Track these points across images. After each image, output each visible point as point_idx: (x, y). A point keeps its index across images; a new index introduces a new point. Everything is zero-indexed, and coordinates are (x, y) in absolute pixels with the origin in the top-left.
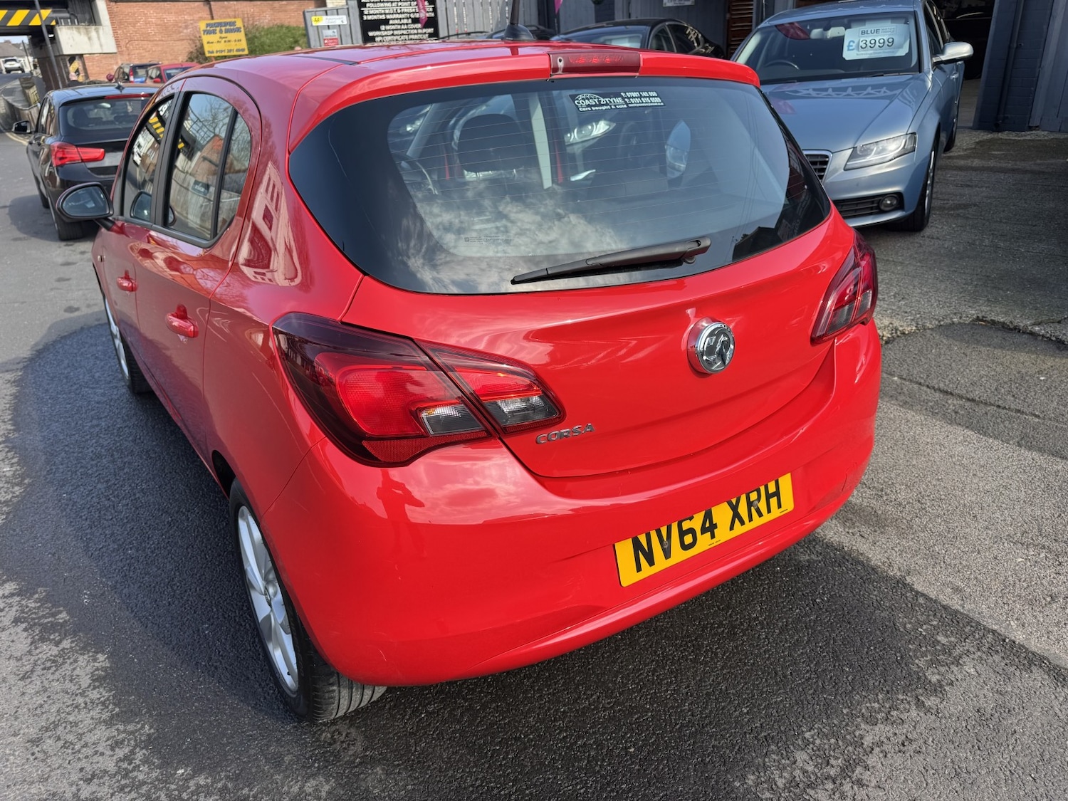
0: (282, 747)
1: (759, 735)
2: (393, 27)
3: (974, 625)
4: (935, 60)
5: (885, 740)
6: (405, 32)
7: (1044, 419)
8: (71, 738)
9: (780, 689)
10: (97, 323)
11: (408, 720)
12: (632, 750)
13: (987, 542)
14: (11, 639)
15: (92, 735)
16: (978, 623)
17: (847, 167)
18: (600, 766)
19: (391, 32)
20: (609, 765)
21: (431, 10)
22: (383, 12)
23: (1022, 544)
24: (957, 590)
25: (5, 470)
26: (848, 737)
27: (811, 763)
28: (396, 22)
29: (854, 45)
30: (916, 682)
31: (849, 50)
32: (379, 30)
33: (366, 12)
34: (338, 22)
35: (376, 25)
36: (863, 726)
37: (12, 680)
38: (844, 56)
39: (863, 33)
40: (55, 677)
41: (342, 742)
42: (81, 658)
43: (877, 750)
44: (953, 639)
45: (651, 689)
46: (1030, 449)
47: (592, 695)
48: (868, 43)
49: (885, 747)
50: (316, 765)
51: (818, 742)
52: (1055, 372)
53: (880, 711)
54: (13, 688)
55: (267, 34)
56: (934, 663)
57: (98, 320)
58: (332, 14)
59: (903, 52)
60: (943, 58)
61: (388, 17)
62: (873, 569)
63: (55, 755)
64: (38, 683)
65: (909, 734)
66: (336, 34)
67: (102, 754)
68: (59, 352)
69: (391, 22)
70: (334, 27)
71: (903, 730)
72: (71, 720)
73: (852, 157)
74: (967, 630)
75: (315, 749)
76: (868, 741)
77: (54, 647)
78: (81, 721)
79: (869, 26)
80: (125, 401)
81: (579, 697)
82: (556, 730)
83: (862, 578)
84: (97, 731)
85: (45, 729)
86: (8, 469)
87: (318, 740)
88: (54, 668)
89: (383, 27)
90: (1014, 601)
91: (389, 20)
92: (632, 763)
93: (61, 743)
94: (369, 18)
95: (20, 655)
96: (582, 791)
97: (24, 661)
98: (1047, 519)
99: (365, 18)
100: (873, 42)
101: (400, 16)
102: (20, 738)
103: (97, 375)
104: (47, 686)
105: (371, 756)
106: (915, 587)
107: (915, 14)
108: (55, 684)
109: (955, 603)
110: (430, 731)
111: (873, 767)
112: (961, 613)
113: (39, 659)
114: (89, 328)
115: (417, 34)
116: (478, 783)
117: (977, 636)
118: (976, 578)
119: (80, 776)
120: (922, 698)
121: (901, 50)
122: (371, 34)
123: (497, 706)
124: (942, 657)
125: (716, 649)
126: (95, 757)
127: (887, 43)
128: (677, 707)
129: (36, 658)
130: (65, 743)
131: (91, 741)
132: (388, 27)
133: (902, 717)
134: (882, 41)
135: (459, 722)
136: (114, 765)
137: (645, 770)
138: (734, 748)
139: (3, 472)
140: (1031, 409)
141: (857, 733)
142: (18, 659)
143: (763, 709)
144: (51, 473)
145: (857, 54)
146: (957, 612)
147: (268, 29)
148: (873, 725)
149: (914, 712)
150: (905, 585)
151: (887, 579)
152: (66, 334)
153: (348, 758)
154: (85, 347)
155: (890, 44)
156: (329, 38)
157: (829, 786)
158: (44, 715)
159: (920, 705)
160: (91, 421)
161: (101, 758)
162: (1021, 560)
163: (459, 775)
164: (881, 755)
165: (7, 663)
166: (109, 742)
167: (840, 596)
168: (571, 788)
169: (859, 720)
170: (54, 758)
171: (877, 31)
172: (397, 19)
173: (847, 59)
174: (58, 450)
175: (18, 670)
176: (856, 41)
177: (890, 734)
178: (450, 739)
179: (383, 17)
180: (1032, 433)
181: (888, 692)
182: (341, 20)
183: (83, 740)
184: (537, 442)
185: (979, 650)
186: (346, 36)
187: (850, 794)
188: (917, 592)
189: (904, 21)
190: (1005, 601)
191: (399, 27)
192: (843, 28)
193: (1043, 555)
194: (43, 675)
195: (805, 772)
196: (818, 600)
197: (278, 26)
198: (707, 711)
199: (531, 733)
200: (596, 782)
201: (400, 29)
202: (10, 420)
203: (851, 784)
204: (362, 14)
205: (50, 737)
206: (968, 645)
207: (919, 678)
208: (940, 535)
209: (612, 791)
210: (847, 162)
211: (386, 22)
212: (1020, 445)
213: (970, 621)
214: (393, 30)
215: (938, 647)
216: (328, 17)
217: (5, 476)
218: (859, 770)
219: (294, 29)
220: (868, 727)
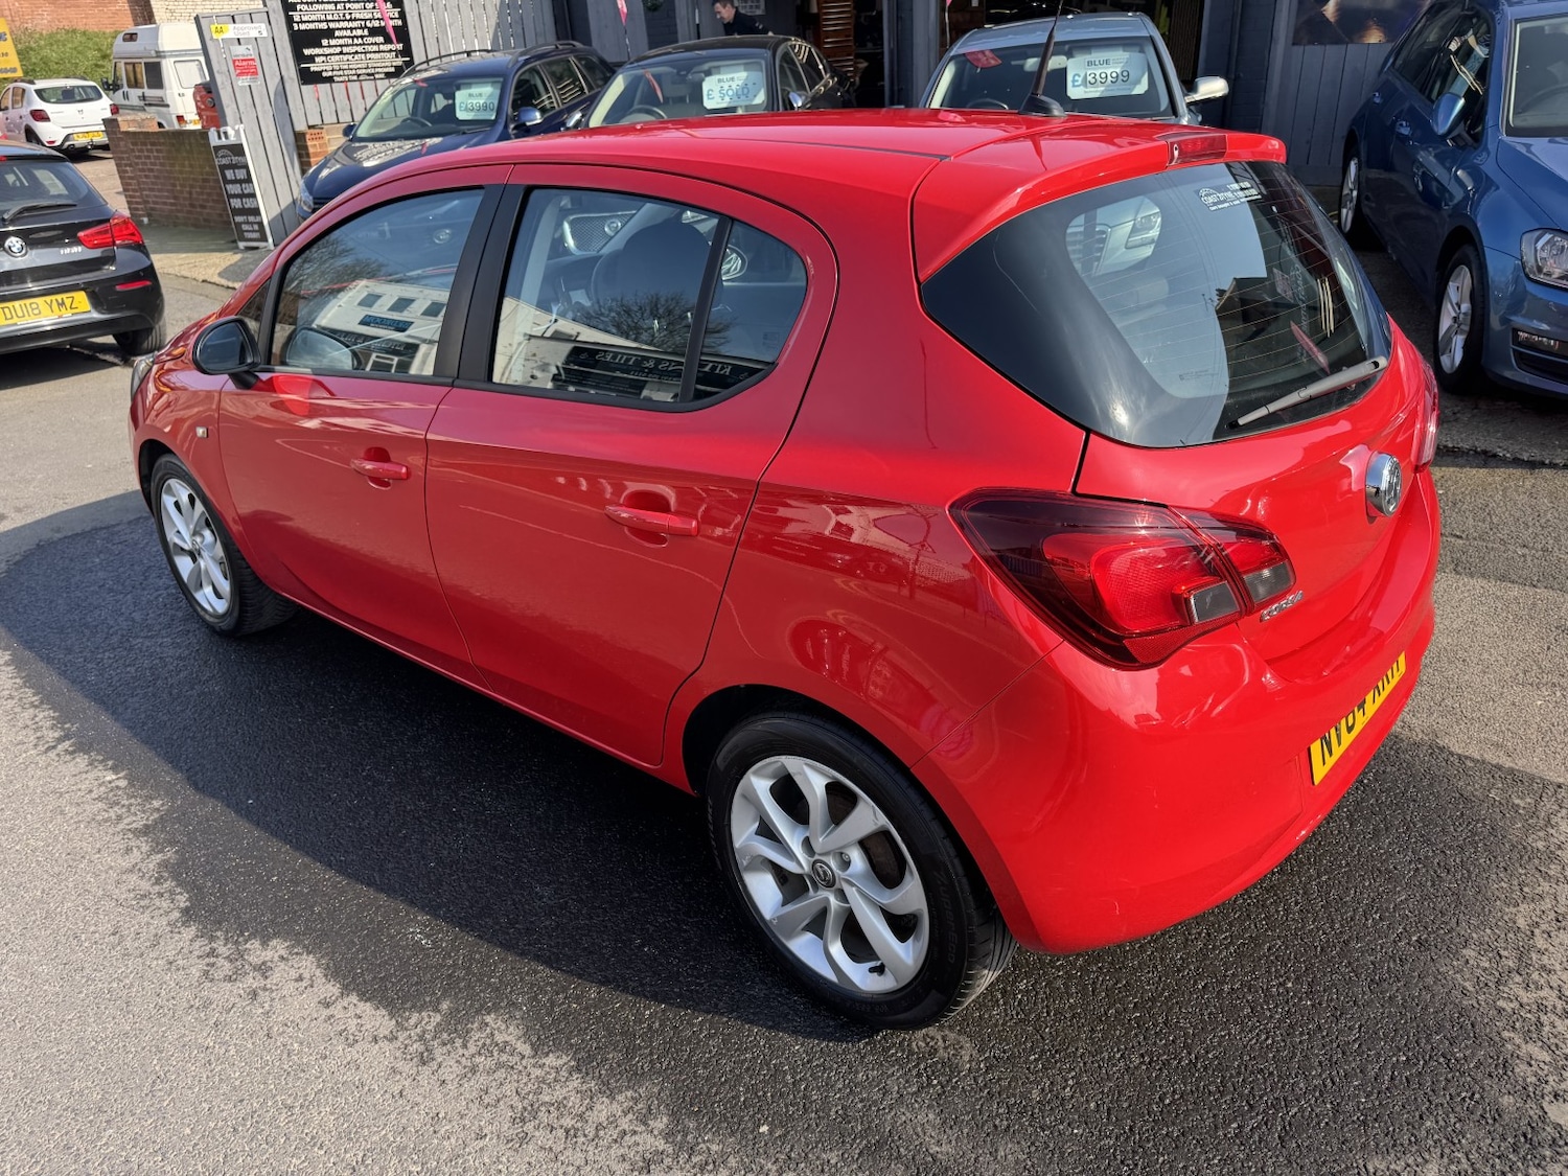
0: (873, 1070)
1: (1410, 940)
2: (341, 42)
3: (1539, 781)
4: (1189, 99)
5: (1538, 920)
6: (359, 49)
7: (1467, 539)
8: (568, 1122)
9: (1395, 887)
10: (59, 536)
11: (1004, 1004)
12: (1290, 985)
13: (1494, 688)
14: (351, 1013)
15: (596, 1113)
16: (1540, 778)
17: (1130, 244)
18: (1269, 1009)
19: (338, 50)
20: (1276, 1006)
21: (397, 16)
22: (323, 18)
23: (1532, 685)
24: (1497, 745)
25: (108, 778)
26: (1499, 923)
27: (1484, 959)
28: (344, 33)
29: (1080, 80)
30: (1524, 853)
31: (1074, 86)
32: (320, 46)
33: (297, 19)
34: (254, 34)
35: (314, 38)
36: (1507, 910)
37: (408, 1068)
38: (1069, 94)
39: (1090, 63)
40: (472, 1049)
41: (946, 1048)
42: (489, 1019)
43: (1537, 931)
44: (1529, 800)
45: (1260, 913)
46: (1472, 575)
47: (1200, 934)
48: (1098, 77)
49: (1544, 927)
50: (935, 1082)
51: (1474, 935)
52: (1449, 482)
53: (1513, 891)
54: (419, 1078)
55: (52, 45)
56: (1528, 829)
57: (58, 530)
58: (243, 22)
59: (1141, 88)
60: (1197, 97)
61: (332, 25)
62: (1396, 737)
63: (565, 1149)
64: (452, 1063)
65: (1556, 909)
66: (251, 52)
67: (635, 1132)
68: (33, 589)
69: (337, 33)
70: (248, 40)
71: (1547, 904)
72: (547, 1099)
73: (1134, 231)
74: (1535, 788)
75: (918, 1064)
76: (1521, 923)
77: (431, 1014)
78: (565, 1098)
79: (1097, 55)
80: (221, 651)
81: (1187, 940)
82: (1188, 981)
83: (1391, 748)
84: (598, 1107)
85: (518, 1120)
86: (114, 777)
87: (911, 1053)
88: (459, 1042)
89: (325, 42)
90: (1562, 749)
91: (334, 30)
92: (1301, 999)
93: (561, 1133)
94: (303, 27)
95: (387, 1033)
96: (1270, 1041)
97: (401, 1039)
98: (1539, 654)
99: (296, 27)
100: (1103, 75)
101: (351, 25)
102: (491, 1139)
103: (137, 616)
104: (469, 1064)
105: (994, 1057)
106: (1452, 749)
107: (1152, 39)
108: (478, 1059)
109: (1508, 763)
110: (1043, 1013)
111: (1546, 950)
112: (1518, 771)
113: (424, 1032)
114: (52, 543)
115: (379, 52)
116: (1147, 1059)
117: (1550, 794)
118: (1509, 730)
119: (627, 1165)
120: (1542, 869)
121: (1138, 86)
122: (307, 52)
123: (1100, 968)
124: (1531, 821)
125: (1297, 855)
126: (627, 1138)
127: (1121, 77)
128: (1303, 927)
129: (419, 1030)
130: (567, 1131)
131: (603, 1118)
132: (333, 42)
133: (1537, 892)
134: (1114, 75)
135: (1070, 996)
136: (663, 1142)
137: (1320, 1004)
138: (1395, 961)
139: (110, 782)
140: (1448, 530)
141: (1506, 918)
142: (392, 1038)
143: (1394, 911)
144: (197, 773)
145: (1086, 92)
146: (1511, 771)
147: (51, 36)
148: (1515, 906)
149: (1545, 886)
150: (1439, 748)
151: (1417, 745)
152: (18, 558)
153: (968, 1066)
154: (74, 576)
155: (1125, 79)
156: (241, 58)
157: (1518, 979)
158: (501, 1103)
159: (1547, 877)
160: (192, 689)
161: (636, 1138)
162: (1539, 703)
163: (1118, 1056)
164: (1545, 936)
165: (377, 1047)
166: (630, 1116)
167: (1384, 772)
168: (1254, 1041)
169: (1498, 903)
170: (566, 1153)
171: (1107, 62)
172: (346, 29)
173: (1073, 98)
174: (175, 737)
175: (405, 1054)
176: (1082, 75)
177: (1538, 913)
178: (1073, 1016)
179: (323, 26)
180: (1464, 557)
181: (1506, 870)
182: (258, 29)
183: (590, 1121)
184: (1261, 621)
185: (1561, 807)
186: (268, 54)
187: (1542, 981)
188: (1459, 756)
189: (1137, 49)
190: (1553, 749)
191: (350, 41)
192: (1064, 58)
193: (1558, 694)
194: (449, 1052)
195: (1485, 970)
196: (1365, 781)
197: (67, 32)
198: (1337, 926)
199: (1164, 990)
200: (1279, 1028)
201: (353, 45)
202: (42, 703)
203: (1537, 972)
204: (290, 21)
205: (537, 1128)
206: (1549, 805)
207: (1525, 848)
208: (1441, 687)
209: (1302, 1034)
210: (1129, 237)
211: (329, 34)
212: (1457, 573)
213: (1532, 778)
214: (341, 46)
215: (1521, 811)
216: (236, 25)
217: (117, 787)
218: (1534, 956)
219: (97, 35)
220: (1514, 910)
